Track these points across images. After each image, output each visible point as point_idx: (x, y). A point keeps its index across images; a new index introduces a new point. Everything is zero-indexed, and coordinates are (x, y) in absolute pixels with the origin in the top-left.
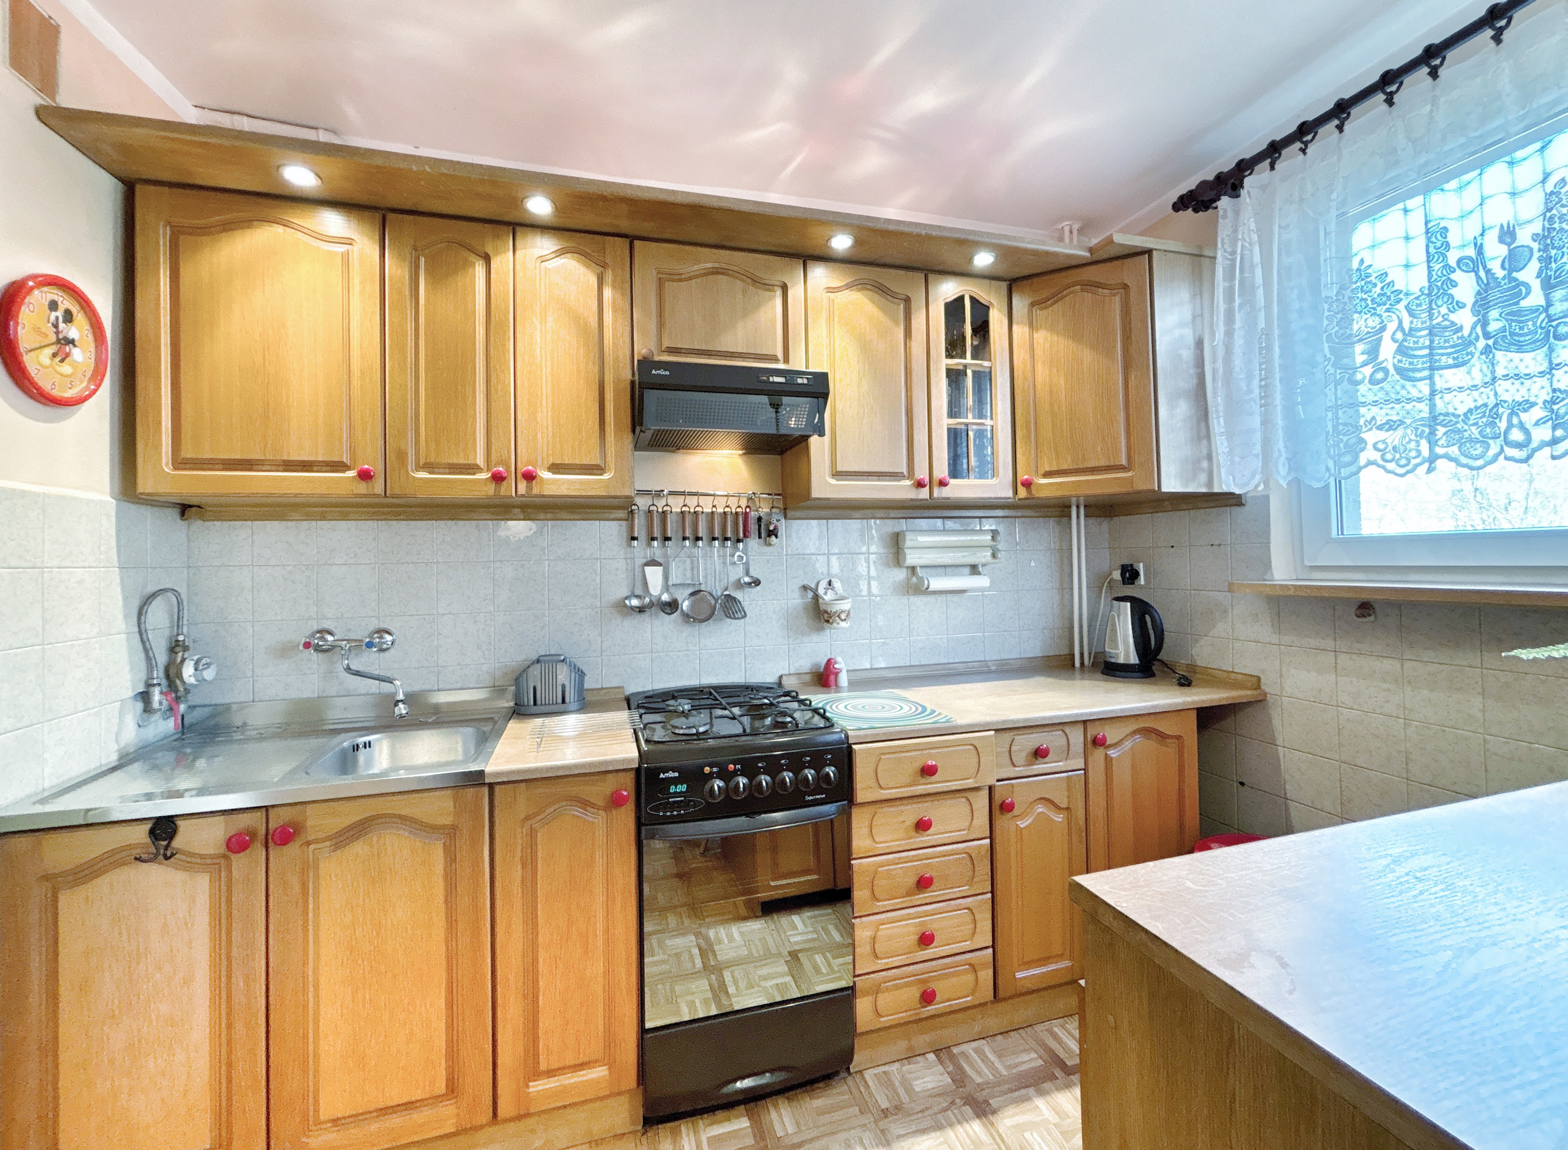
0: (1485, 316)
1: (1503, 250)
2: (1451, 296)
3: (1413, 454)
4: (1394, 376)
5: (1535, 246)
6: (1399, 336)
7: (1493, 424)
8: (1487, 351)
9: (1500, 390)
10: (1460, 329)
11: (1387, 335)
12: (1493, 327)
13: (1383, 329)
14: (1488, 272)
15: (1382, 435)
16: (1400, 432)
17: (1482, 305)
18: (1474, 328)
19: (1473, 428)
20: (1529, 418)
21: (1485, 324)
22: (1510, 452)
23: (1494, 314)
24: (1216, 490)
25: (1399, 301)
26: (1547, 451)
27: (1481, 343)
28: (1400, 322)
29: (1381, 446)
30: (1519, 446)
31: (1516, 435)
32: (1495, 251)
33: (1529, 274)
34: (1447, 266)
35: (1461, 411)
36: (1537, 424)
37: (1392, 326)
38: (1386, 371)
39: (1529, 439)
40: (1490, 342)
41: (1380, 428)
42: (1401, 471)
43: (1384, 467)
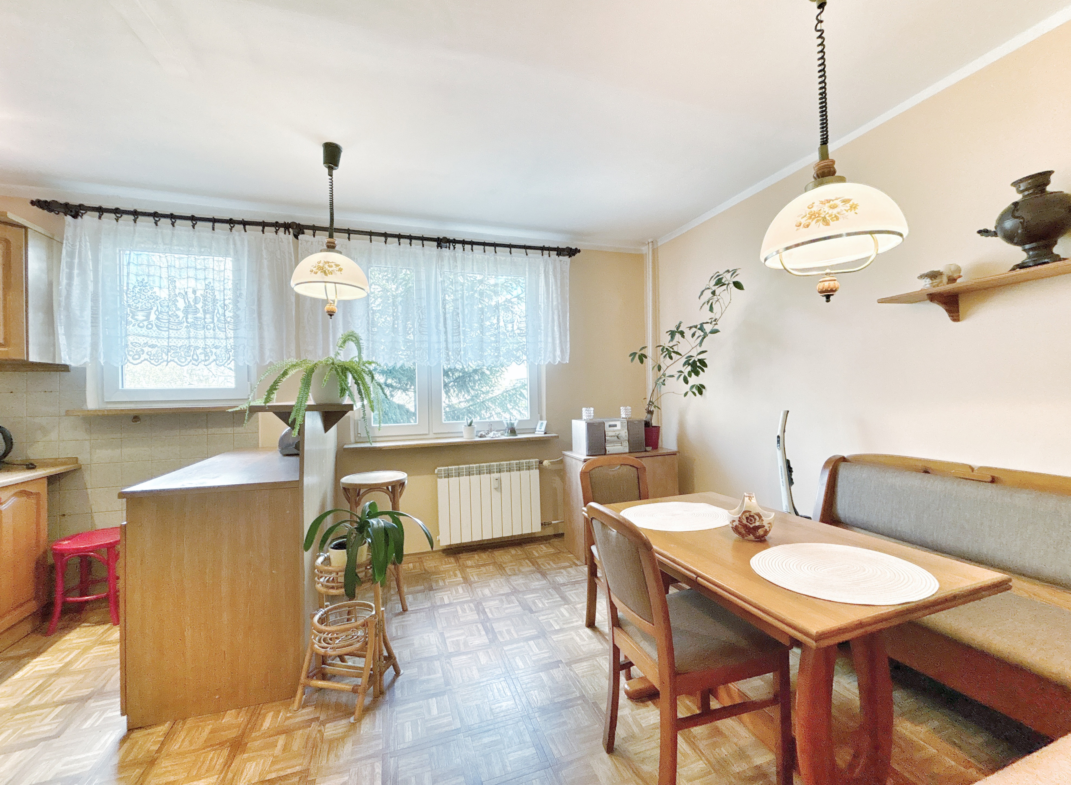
0: (187, 315)
1: (193, 296)
2: (176, 305)
3: (160, 358)
4: (155, 328)
5: (202, 298)
6: (157, 313)
7: (188, 352)
8: (187, 327)
9: (192, 342)
10: (179, 317)
11: (153, 311)
12: (189, 320)
13: (152, 309)
14: (189, 302)
15: (150, 349)
16: (156, 349)
17: (186, 312)
18: (183, 318)
19: (182, 352)
20: (199, 352)
21: (187, 318)
22: (194, 362)
23: (190, 316)
24: (57, 362)
25: (157, 300)
26: (203, 363)
27: (185, 324)
28: (158, 307)
29: (149, 353)
30: (196, 361)
31: (195, 357)
32: (191, 296)
33: (199, 306)
34: (175, 294)
35: (179, 345)
36: (200, 354)
37: (155, 308)
38: (152, 325)
39: (198, 359)
40: (189, 325)
41: (149, 346)
42: (156, 364)
43: (150, 362)
